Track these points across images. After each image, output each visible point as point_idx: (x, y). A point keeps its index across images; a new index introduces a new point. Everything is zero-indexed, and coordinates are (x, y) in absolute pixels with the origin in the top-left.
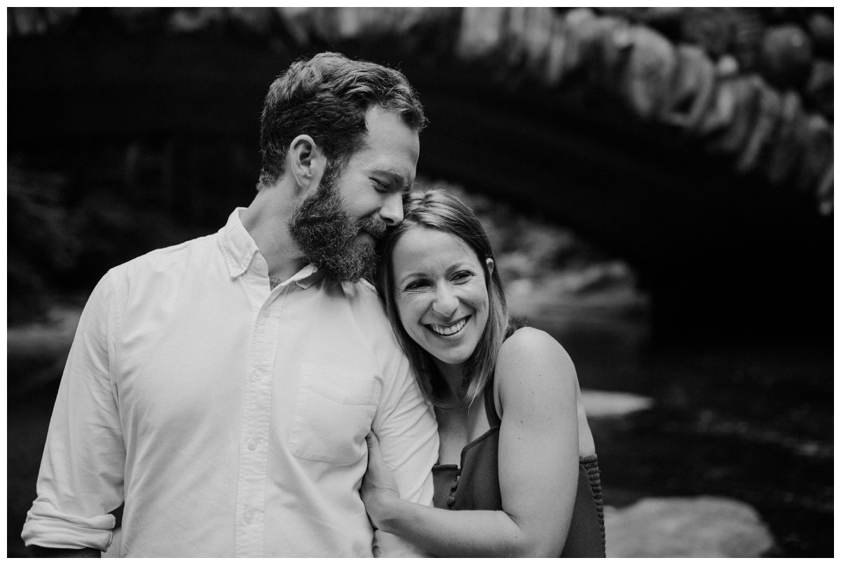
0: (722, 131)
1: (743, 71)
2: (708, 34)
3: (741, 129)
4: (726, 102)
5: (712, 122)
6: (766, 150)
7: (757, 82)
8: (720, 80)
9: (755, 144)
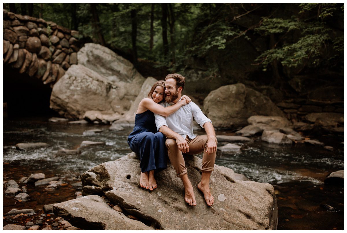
0: (15, 63)
1: (20, 48)
2: (10, 37)
3: (20, 63)
4: (16, 55)
5: (12, 60)
6: (27, 68)
7: (25, 50)
8: (14, 50)
9: (24, 67)
